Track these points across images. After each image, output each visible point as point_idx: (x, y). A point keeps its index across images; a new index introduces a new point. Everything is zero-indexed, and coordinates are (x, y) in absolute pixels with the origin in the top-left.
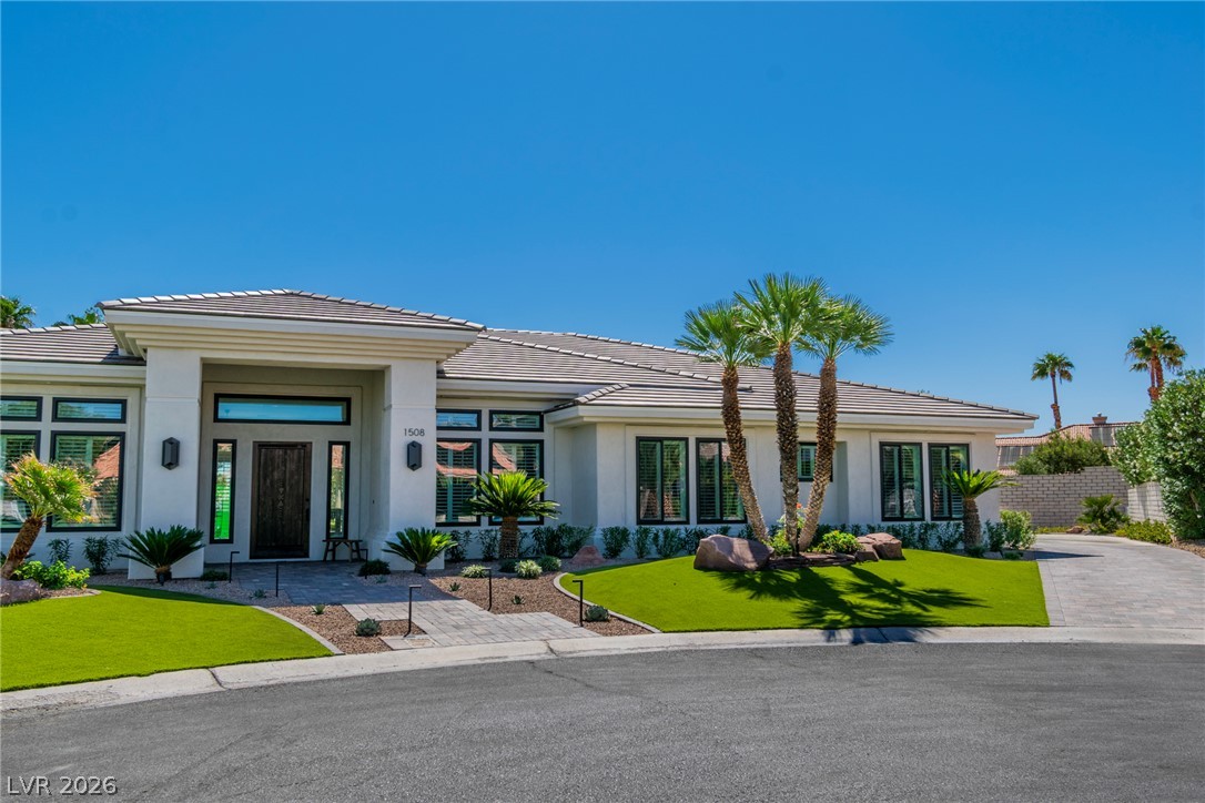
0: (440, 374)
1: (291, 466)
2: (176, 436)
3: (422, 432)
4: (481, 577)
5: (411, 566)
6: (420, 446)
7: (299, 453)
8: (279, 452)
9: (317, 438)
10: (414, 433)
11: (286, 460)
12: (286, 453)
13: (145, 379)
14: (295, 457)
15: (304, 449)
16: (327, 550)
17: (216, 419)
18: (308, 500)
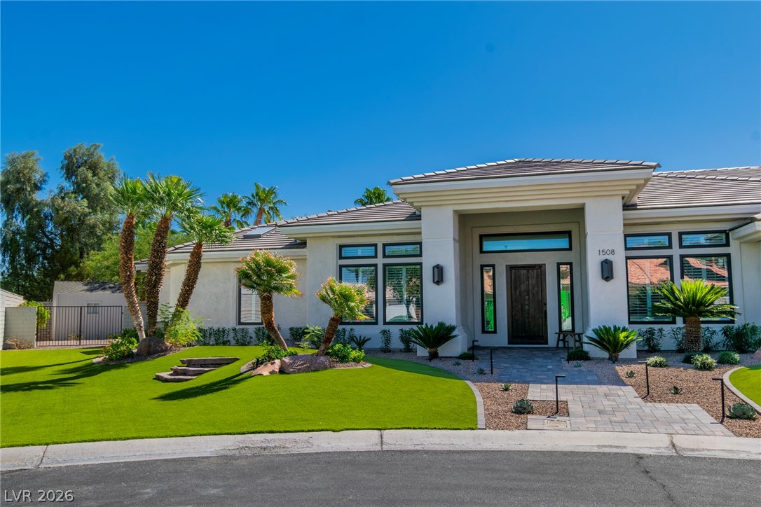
0: (627, 207)
1: (533, 281)
2: (441, 263)
3: (613, 252)
4: (661, 366)
5: (606, 355)
6: (611, 262)
7: (537, 272)
8: (524, 272)
9: (549, 261)
10: (606, 253)
11: (528, 277)
12: (528, 272)
13: (421, 228)
14: (535, 275)
15: (540, 268)
16: (559, 340)
17: (482, 252)
18: (545, 304)
